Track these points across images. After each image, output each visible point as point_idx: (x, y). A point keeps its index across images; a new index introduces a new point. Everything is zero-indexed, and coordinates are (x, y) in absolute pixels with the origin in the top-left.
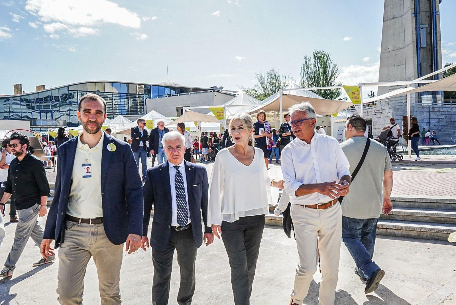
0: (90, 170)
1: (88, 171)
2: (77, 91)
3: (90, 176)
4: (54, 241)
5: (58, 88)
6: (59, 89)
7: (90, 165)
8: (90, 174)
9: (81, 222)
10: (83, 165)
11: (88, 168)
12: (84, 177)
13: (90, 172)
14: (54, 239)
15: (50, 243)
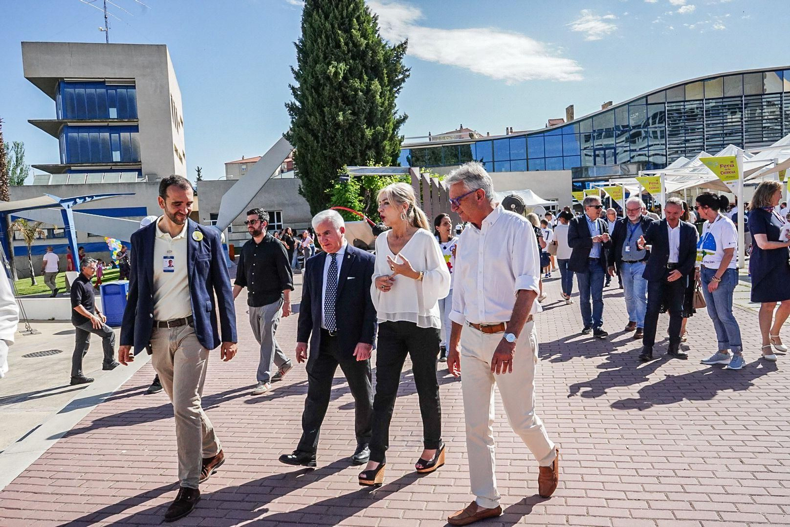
0: (173, 264)
1: (170, 264)
2: (665, 103)
3: (173, 271)
4: (133, 348)
5: (628, 104)
6: (630, 105)
7: (172, 257)
8: (172, 268)
9: (159, 327)
10: (165, 258)
11: (170, 262)
12: (165, 271)
13: (173, 266)
14: (133, 346)
15: (129, 349)
